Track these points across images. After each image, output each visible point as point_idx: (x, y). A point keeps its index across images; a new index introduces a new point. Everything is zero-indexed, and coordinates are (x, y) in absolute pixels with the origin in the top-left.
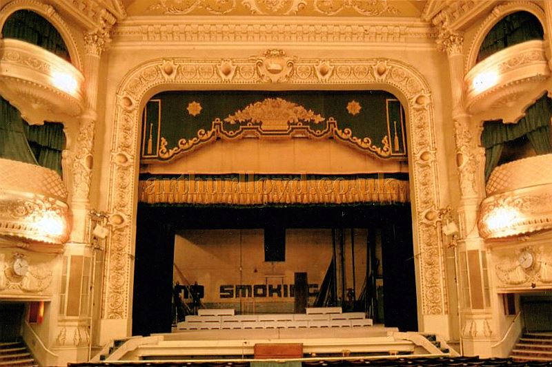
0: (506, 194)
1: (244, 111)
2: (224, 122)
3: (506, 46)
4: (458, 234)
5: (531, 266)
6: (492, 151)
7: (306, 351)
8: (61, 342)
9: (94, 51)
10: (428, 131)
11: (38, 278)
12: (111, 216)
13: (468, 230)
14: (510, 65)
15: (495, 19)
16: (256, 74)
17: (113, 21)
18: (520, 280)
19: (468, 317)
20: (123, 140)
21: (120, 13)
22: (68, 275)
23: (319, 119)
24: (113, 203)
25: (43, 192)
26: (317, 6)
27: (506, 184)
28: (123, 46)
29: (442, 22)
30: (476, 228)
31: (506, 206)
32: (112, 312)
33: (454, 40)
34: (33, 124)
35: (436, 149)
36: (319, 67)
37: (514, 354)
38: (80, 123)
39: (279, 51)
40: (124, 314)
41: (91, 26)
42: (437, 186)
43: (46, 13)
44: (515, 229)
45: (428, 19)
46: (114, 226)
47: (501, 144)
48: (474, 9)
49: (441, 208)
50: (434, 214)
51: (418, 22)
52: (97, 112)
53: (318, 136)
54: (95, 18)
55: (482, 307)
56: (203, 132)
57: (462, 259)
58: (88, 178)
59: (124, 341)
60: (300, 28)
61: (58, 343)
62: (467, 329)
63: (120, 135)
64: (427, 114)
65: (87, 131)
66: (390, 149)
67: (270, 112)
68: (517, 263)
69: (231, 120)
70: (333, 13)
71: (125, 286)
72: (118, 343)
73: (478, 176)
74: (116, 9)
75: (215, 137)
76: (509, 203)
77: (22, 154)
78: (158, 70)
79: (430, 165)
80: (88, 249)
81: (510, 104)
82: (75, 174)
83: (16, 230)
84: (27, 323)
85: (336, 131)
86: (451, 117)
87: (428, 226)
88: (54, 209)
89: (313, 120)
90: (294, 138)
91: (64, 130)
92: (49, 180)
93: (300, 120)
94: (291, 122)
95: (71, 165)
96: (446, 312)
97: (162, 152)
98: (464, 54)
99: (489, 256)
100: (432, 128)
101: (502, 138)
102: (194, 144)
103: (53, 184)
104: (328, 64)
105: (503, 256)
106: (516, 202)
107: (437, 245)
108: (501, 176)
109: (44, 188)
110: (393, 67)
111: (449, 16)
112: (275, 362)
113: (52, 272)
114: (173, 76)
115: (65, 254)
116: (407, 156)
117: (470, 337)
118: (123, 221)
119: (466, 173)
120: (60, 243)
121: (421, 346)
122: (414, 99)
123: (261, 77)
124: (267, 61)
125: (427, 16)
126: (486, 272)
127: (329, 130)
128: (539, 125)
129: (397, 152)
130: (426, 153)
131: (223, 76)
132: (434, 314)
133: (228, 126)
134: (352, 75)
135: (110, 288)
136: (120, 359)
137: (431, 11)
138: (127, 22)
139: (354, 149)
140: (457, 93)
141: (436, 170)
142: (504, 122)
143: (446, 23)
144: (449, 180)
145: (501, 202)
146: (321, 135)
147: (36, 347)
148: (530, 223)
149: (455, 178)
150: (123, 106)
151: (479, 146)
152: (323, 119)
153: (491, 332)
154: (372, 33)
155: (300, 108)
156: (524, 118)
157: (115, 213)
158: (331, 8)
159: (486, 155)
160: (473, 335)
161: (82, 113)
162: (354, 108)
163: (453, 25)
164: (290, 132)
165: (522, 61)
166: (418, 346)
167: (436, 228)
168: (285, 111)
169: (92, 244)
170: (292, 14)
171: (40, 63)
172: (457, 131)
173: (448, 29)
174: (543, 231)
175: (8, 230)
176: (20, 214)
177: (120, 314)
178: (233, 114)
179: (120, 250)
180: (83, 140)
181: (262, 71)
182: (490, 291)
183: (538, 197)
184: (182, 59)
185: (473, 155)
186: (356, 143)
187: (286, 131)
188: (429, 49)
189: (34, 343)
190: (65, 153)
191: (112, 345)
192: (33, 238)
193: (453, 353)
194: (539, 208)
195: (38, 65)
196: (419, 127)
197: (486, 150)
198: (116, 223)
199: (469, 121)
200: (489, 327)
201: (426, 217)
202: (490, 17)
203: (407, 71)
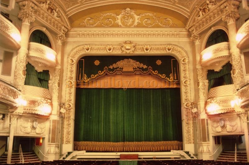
0: (214, 98)
1: (116, 64)
2: (108, 68)
3: (216, 43)
4: (197, 112)
5: (223, 126)
6: (211, 82)
7: (139, 157)
8: (49, 152)
9: (60, 42)
10: (187, 72)
11: (41, 128)
12: (66, 104)
13: (201, 111)
14: (216, 51)
15: (212, 31)
16: (121, 50)
17: (66, 30)
18: (220, 131)
19: (201, 145)
20: (70, 75)
21: (69, 27)
22: (51, 127)
23: (145, 67)
24: (67, 100)
25: (44, 97)
26: (145, 23)
27: (214, 95)
28: (70, 40)
29: (193, 31)
30: (204, 110)
31: (214, 103)
32: (67, 141)
33: (197, 38)
34: (39, 71)
35: (190, 79)
36: (145, 47)
37: (218, 159)
38: (55, 70)
39: (130, 41)
40: (71, 142)
41: (59, 33)
42: (190, 94)
43: (43, 30)
44: (217, 112)
45: (188, 29)
46: (67, 108)
47: (214, 79)
48: (204, 27)
49: (192, 102)
50: (189, 104)
51: (184, 30)
52: (61, 65)
53: (145, 73)
54: (60, 30)
55: (206, 141)
56: (100, 72)
57: (199, 122)
58: (58, 91)
59: (71, 153)
60: (138, 32)
61: (48, 153)
62: (200, 149)
63: (69, 74)
64: (187, 66)
65: (57, 73)
66: (173, 79)
67: (126, 64)
68: (219, 124)
69: (111, 67)
70: (151, 26)
71: (71, 131)
72: (69, 153)
73: (205, 91)
74: (68, 26)
75: (105, 74)
76: (215, 102)
77: (36, 84)
78: (83, 48)
79: (188, 85)
80: (58, 117)
81: (217, 64)
82: (53, 89)
83: (35, 111)
84: (35, 145)
85: (152, 72)
86: (196, 68)
87: (187, 109)
88: (47, 103)
89: (143, 67)
90: (135, 74)
91: (49, 73)
92: (46, 93)
93: (138, 67)
94: (134, 68)
95: (52, 86)
96: (193, 143)
97: (85, 80)
98: (201, 43)
99: (209, 121)
100: (189, 71)
101: (214, 77)
102: (97, 77)
103: (47, 94)
104: (149, 46)
105: (214, 121)
106: (218, 102)
107: (190, 116)
108: (213, 92)
109: (44, 96)
110: (174, 48)
111: (195, 28)
112: (128, 161)
113: (45, 126)
114: (89, 51)
115: (50, 119)
116: (179, 81)
117: (202, 153)
118: (70, 106)
119: (201, 90)
120: (49, 115)
121: (183, 156)
122: (182, 60)
123: (123, 51)
124: (125, 45)
125: (187, 28)
126: (208, 127)
127: (149, 71)
128: (227, 73)
129: (176, 80)
130: (186, 81)
131: (108, 51)
132: (189, 143)
133: (110, 70)
134: (158, 50)
135: (66, 132)
136: (70, 159)
137: (188, 26)
138: (72, 30)
139: (159, 79)
140: (198, 58)
141: (190, 87)
142: (215, 71)
143: (194, 31)
144: (195, 91)
145: (212, 101)
146: (146, 73)
147: (39, 154)
148: (222, 110)
149: (197, 91)
150: (70, 63)
151: (206, 79)
152: (147, 67)
153: (209, 151)
154: (166, 34)
155: (138, 63)
156: (222, 70)
157: (68, 103)
158: (150, 24)
159: (208, 83)
160: (202, 152)
161: (56, 66)
162: (159, 62)
163: (197, 32)
164: (134, 72)
165: (220, 50)
166: (182, 156)
167: (190, 110)
168: (132, 64)
169: (60, 115)
170: (135, 27)
171: (42, 50)
172: (198, 73)
173: (195, 34)
174: (227, 113)
175: (32, 111)
176: (36, 105)
177: (69, 142)
178: (112, 65)
179: (69, 117)
180: (56, 76)
181: (123, 49)
182: (209, 135)
183: (226, 100)
184: (93, 45)
185: (204, 83)
186: (160, 76)
187: (132, 71)
188: (188, 40)
189: (38, 153)
190: (50, 82)
191: (67, 154)
192: (41, 114)
193: (195, 158)
194: (225, 104)
195: (42, 51)
196: (184, 71)
197: (209, 81)
198: (68, 107)
199: (202, 69)
200: (208, 149)
201: (186, 105)
202: (210, 30)
203: (179, 49)
